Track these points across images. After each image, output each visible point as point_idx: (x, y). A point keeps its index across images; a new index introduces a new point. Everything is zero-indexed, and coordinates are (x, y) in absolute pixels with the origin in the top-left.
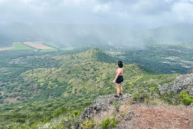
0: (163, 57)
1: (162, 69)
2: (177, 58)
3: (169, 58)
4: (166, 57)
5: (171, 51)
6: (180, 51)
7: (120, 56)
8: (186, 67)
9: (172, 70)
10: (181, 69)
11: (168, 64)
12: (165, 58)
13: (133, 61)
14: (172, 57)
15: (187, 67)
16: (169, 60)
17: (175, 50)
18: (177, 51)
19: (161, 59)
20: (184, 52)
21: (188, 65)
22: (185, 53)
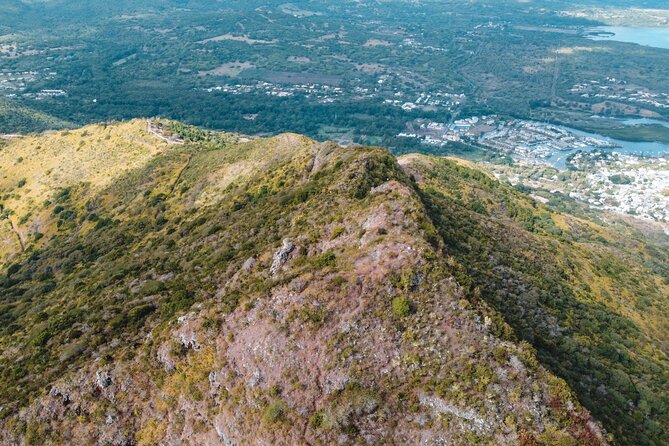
0: (205, 70)
1: (214, 115)
2: (247, 65)
3: (224, 70)
4: (214, 68)
5: (224, 41)
6: (250, 38)
7: (38, 90)
8: (280, 95)
9: (245, 112)
10: (269, 105)
11: (226, 95)
12: (211, 72)
13: (101, 103)
14: (231, 64)
15: (284, 94)
16: (225, 79)
17: (234, 36)
18: (241, 39)
19: (200, 78)
20: (263, 42)
21: (286, 86)
22: (264, 44)
